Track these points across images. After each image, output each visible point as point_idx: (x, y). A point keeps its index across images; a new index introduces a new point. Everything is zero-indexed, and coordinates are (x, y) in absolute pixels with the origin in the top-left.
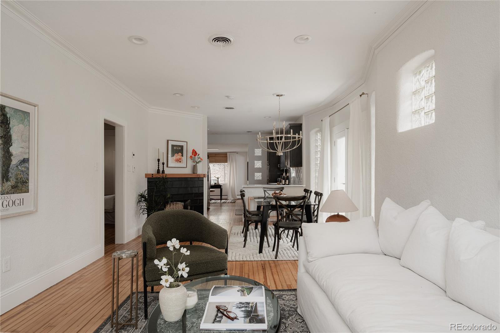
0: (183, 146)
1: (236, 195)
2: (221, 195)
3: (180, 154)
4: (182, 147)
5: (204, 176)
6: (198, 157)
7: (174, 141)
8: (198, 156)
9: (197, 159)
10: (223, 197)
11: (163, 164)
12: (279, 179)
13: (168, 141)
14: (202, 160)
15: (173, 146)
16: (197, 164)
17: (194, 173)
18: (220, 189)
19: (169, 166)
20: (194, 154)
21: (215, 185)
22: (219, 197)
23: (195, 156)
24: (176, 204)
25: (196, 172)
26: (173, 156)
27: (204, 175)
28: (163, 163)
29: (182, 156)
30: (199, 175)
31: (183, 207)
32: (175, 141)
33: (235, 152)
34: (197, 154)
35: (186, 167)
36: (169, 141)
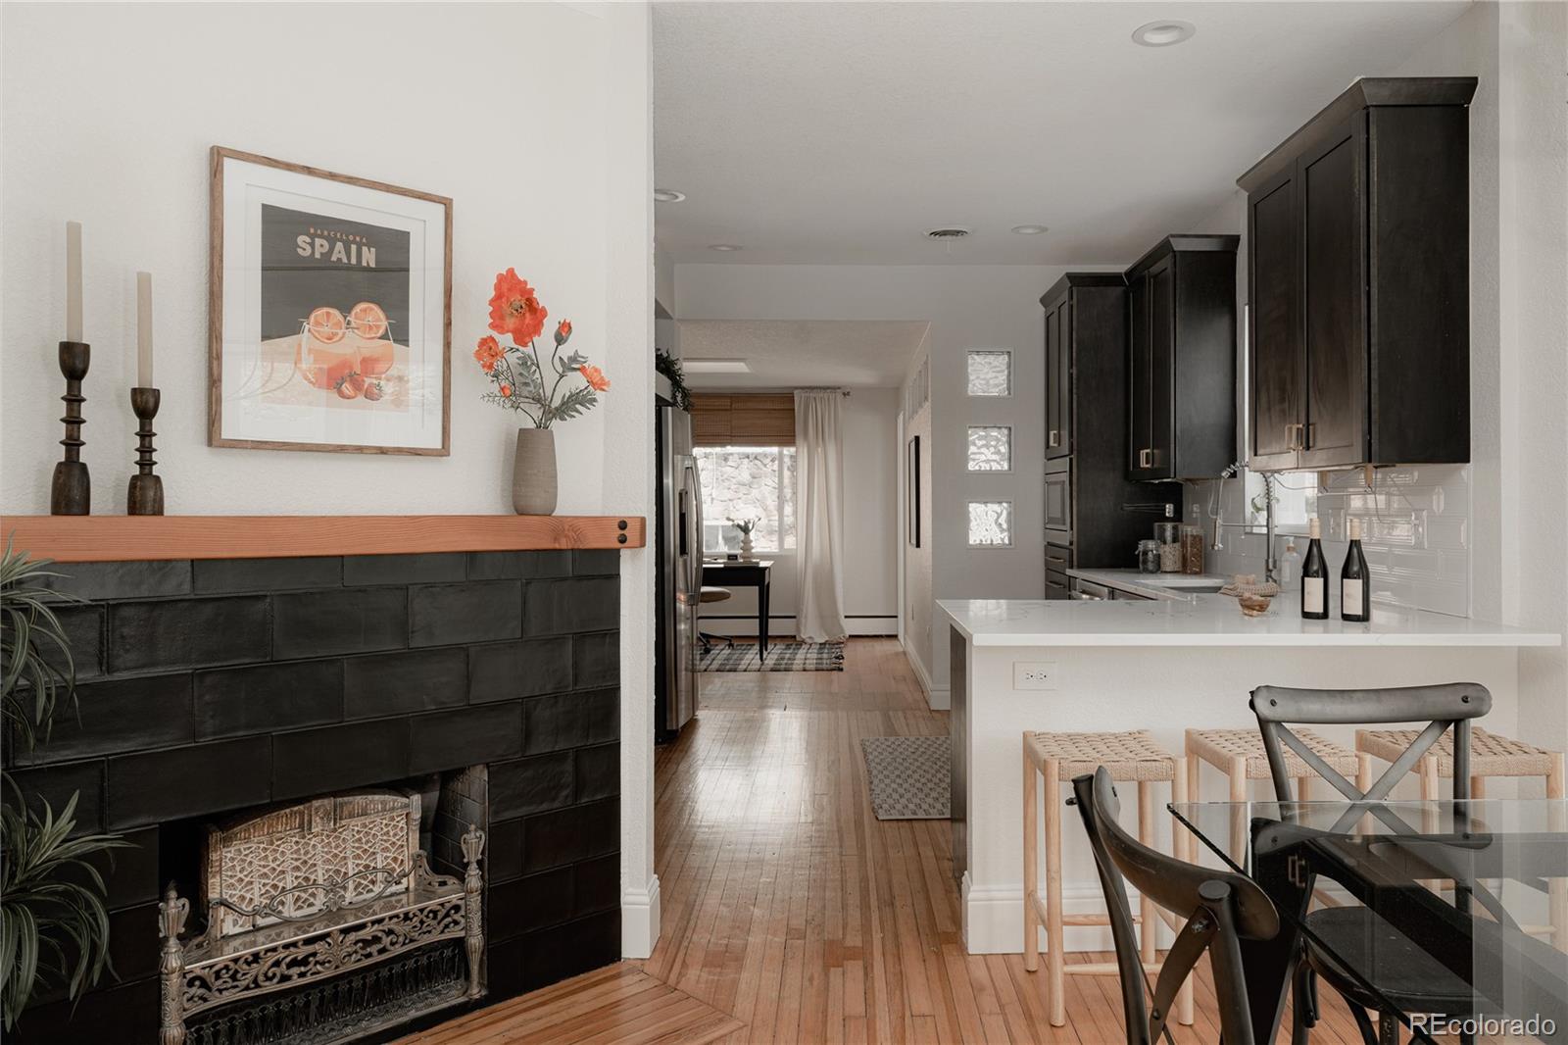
0: (406, 235)
1: (842, 614)
2: (764, 617)
3: (369, 314)
4: (393, 246)
5: (623, 540)
6: (566, 351)
7: (289, 167)
8: (560, 339)
9: (549, 376)
10: (775, 628)
11: (145, 405)
12: (1151, 545)
13: (217, 158)
14: (600, 384)
15: (279, 224)
16: (556, 425)
17: (521, 512)
18: (756, 589)
19: (228, 432)
20: (511, 322)
21: (733, 564)
22: (752, 628)
23: (523, 336)
24: (336, 815)
25: (537, 502)
26: (280, 320)
27: (623, 525)
28: (136, 393)
29: (399, 333)
30: (574, 524)
31: (414, 838)
32: (309, 171)
33: (834, 389)
34: (550, 327)
35: (444, 451)
36: (229, 164)
